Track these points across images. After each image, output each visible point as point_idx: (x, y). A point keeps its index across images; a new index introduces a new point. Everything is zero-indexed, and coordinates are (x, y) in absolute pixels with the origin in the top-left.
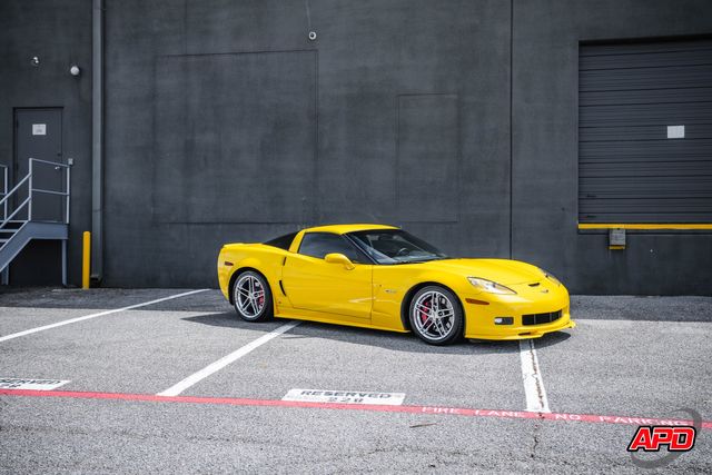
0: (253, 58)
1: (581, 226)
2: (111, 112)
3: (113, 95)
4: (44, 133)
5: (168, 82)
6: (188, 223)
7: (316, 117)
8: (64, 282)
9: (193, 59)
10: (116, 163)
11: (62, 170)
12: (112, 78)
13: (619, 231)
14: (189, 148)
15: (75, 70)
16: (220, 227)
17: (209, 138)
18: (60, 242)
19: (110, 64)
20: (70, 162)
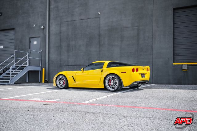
0: (84, 20)
1: (174, 64)
2: (51, 37)
3: (51, 33)
4: (36, 44)
5: (64, 29)
6: (68, 66)
7: (100, 35)
8: (40, 81)
9: (70, 22)
10: (52, 50)
11: (40, 53)
12: (51, 29)
13: (185, 65)
14: (69, 46)
15: (42, 27)
16: (76, 66)
17: (73, 43)
18: (39, 71)
19: (50, 25)
20: (42, 51)
